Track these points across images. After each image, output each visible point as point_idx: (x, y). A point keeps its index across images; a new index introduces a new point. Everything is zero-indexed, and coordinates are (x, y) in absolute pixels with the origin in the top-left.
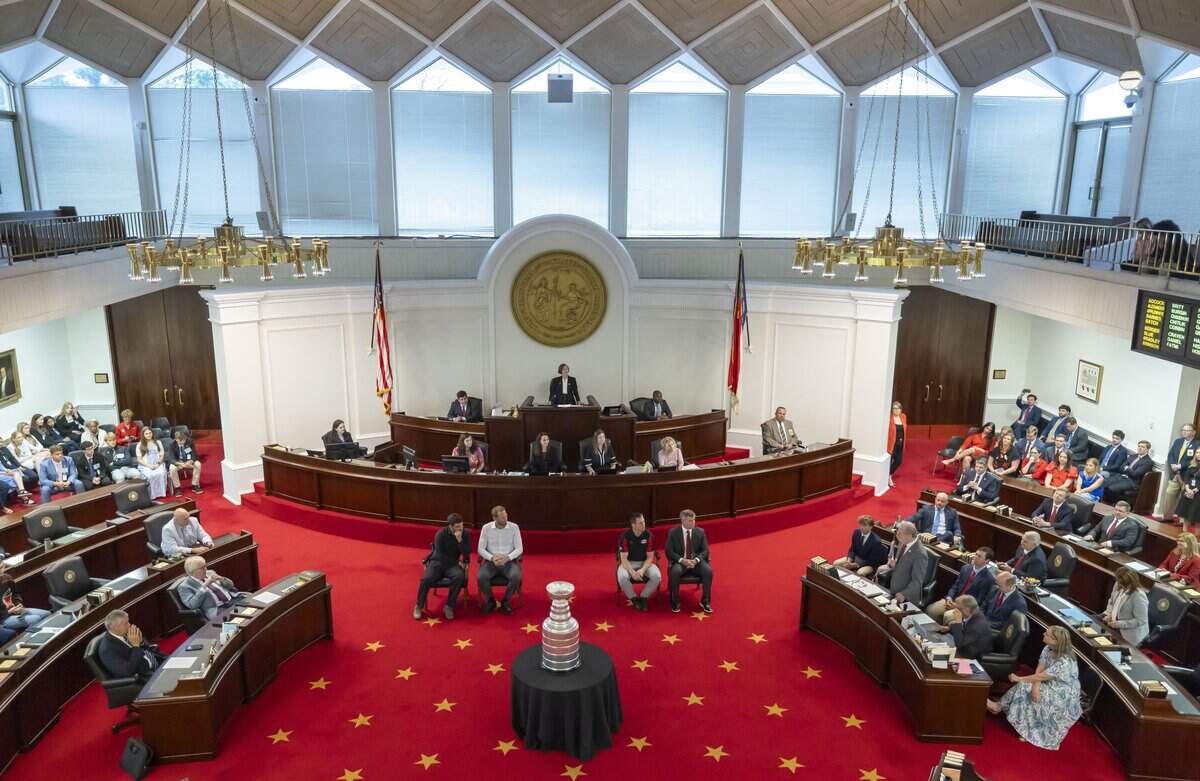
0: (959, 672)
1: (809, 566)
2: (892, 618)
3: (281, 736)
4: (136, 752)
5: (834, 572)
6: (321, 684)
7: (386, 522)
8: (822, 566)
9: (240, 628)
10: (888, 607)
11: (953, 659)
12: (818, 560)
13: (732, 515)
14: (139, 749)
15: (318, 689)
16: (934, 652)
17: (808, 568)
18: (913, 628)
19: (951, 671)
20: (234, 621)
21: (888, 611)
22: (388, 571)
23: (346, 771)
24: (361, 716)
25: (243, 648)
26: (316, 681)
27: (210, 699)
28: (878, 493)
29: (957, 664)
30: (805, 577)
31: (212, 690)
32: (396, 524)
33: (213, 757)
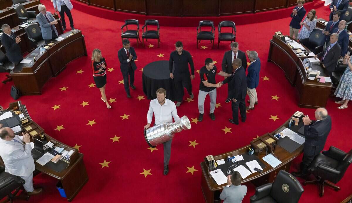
0: (320, 82)
1: (274, 35)
2: (300, 59)
3: (64, 89)
4: (14, 91)
5: (283, 38)
6: (80, 72)
7: (113, 11)
8: (279, 36)
9: (47, 50)
10: (300, 54)
11: (317, 77)
12: (278, 33)
13: (254, 12)
14: (14, 90)
15: (79, 73)
16: (310, 73)
17: (273, 37)
18: (308, 64)
19: (316, 81)
20: (45, 47)
21: (300, 56)
22: (112, 31)
23: (84, 102)
24: (92, 84)
25: (48, 57)
26: (79, 70)
27: (35, 75)
28: (326, 5)
29: (319, 79)
30: (272, 40)
31: (36, 72)
32: (117, 12)
33: (41, 94)
